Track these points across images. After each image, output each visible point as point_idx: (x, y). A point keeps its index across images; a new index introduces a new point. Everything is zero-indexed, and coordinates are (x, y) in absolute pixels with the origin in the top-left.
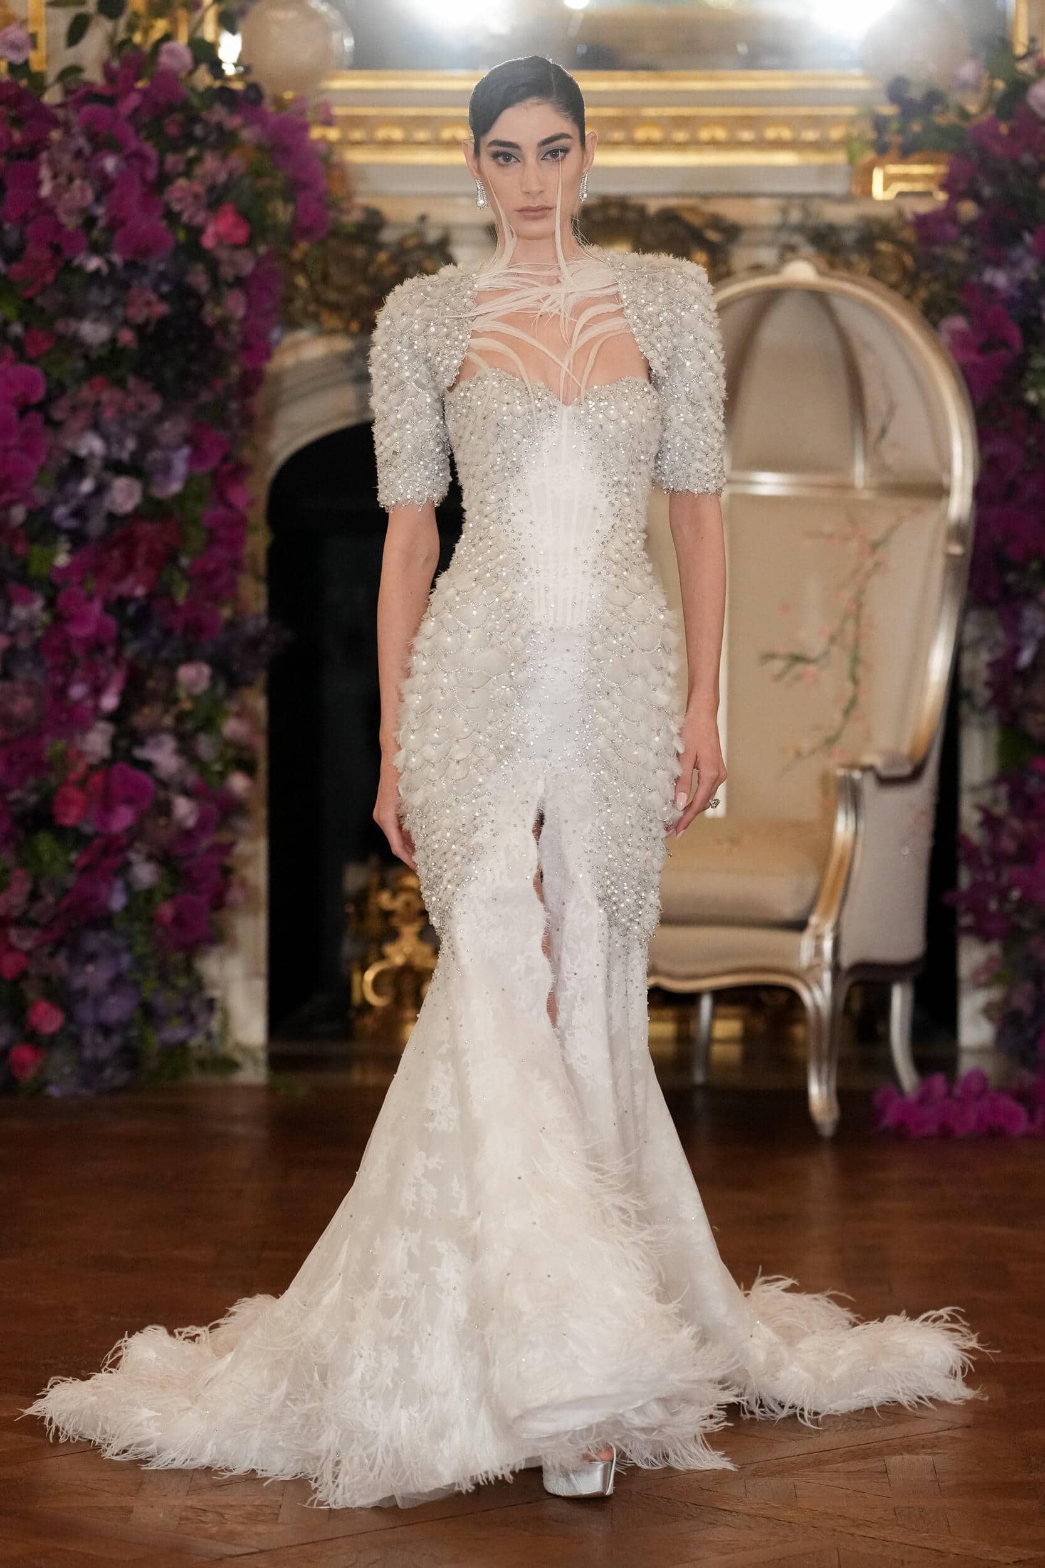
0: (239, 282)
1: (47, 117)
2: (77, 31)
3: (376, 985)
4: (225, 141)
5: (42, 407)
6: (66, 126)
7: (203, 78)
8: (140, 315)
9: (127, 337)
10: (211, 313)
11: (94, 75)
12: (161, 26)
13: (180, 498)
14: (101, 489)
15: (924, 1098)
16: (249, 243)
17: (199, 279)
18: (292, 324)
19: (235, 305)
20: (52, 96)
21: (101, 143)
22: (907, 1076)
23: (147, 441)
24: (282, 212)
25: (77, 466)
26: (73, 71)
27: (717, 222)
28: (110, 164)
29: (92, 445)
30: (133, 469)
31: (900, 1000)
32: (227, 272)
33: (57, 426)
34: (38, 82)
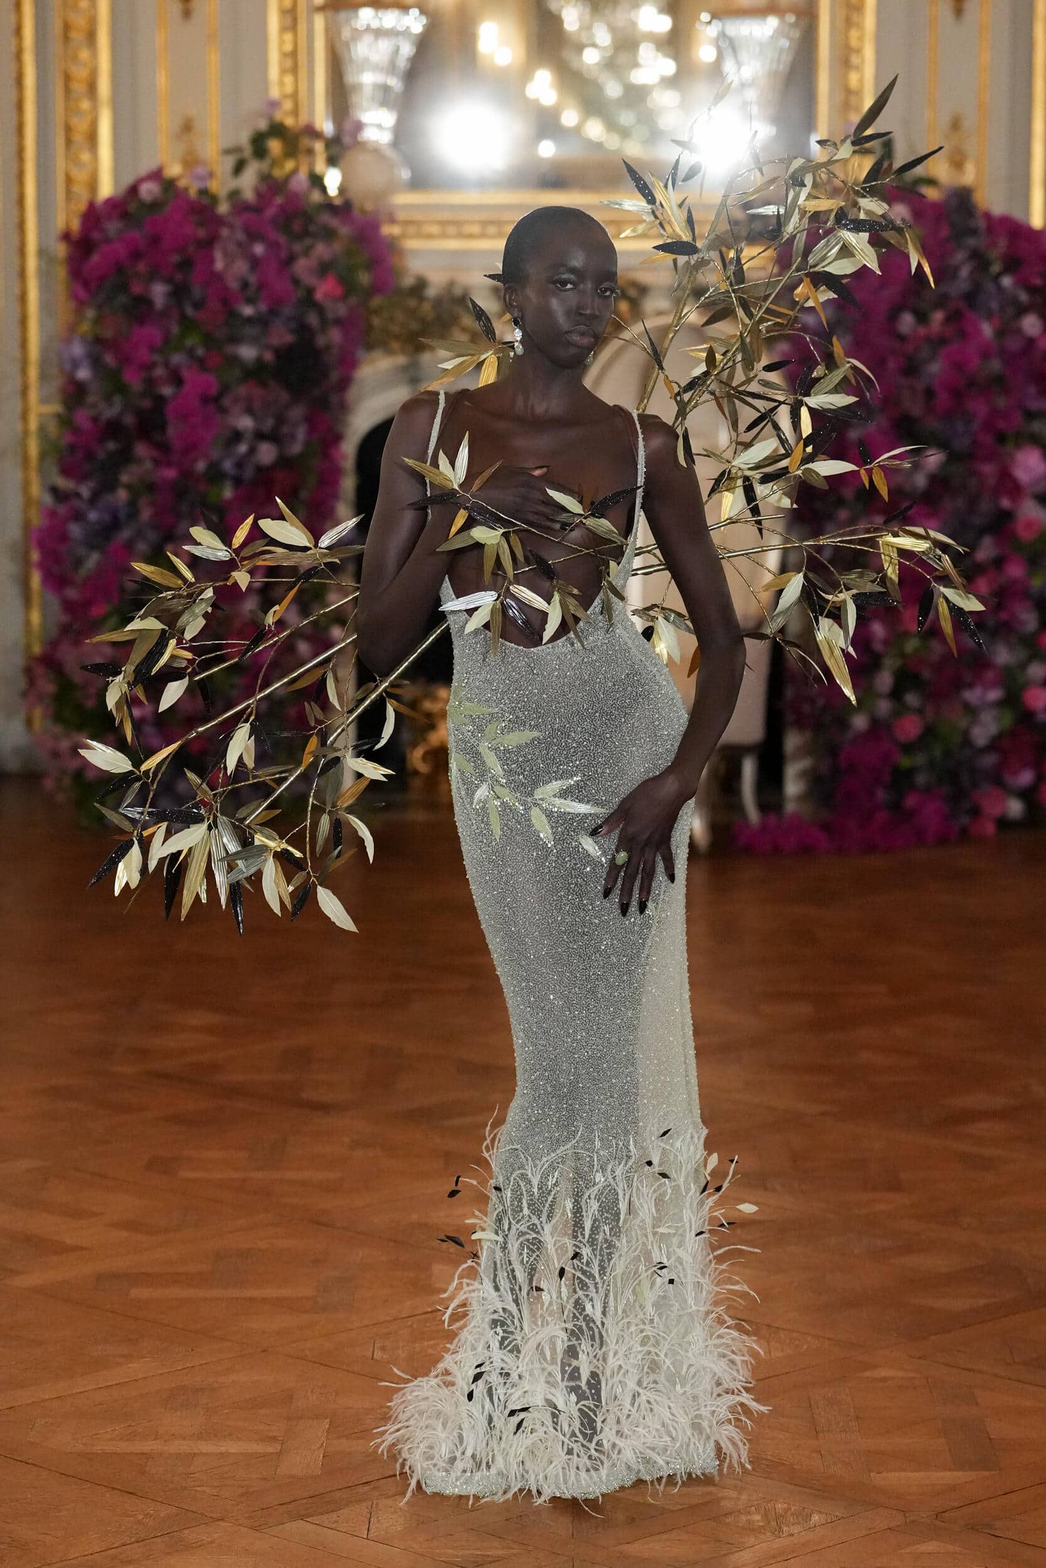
0: (338, 322)
1: (219, 221)
2: (239, 168)
3: (424, 758)
4: (329, 234)
5: (216, 399)
6: (231, 226)
7: (316, 197)
8: (275, 341)
9: (268, 356)
10: (321, 341)
11: (249, 195)
12: (289, 165)
13: (302, 455)
14: (252, 451)
15: (764, 828)
16: (344, 297)
17: (313, 319)
18: (370, 347)
19: (335, 336)
20: (223, 208)
21: (253, 235)
22: (753, 814)
23: (280, 420)
24: (364, 278)
25: (237, 436)
26: (234, 194)
27: (635, 284)
28: (259, 249)
29: (246, 423)
30: (273, 437)
31: (749, 769)
32: (330, 315)
33: (224, 411)
34: (215, 199)
